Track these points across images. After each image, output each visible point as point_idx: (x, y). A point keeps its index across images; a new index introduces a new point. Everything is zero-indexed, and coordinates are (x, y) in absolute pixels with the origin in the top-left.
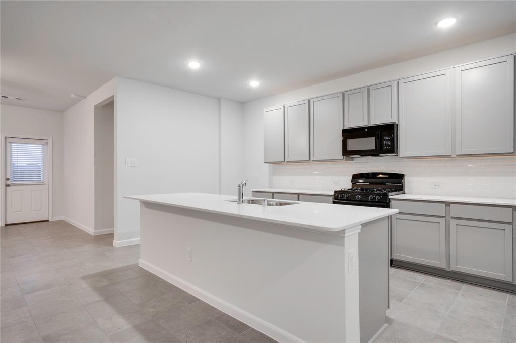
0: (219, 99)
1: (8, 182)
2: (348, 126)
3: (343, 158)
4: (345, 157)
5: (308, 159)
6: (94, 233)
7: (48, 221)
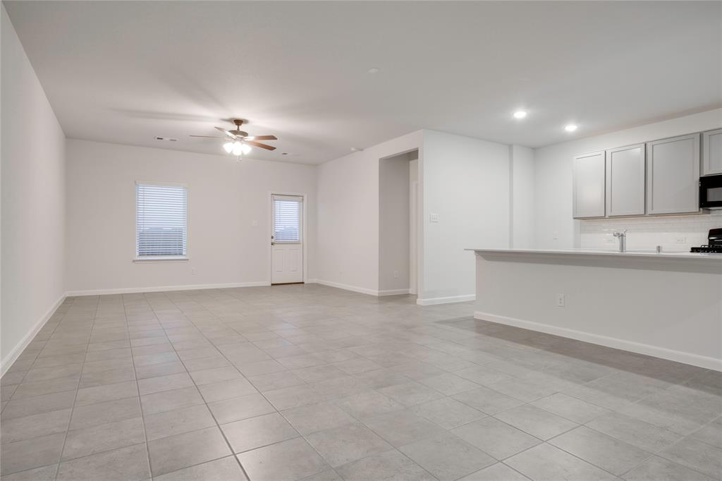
0: (510, 146)
1: (273, 240)
2: (708, 172)
3: (700, 210)
4: (701, 209)
5: (643, 213)
6: (379, 293)
7: (303, 283)
